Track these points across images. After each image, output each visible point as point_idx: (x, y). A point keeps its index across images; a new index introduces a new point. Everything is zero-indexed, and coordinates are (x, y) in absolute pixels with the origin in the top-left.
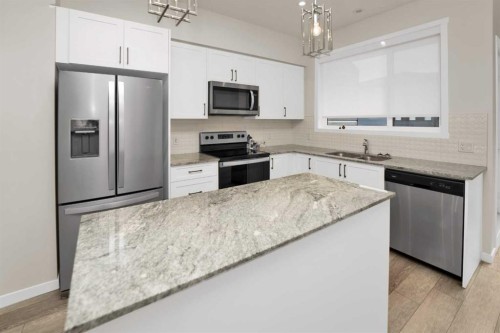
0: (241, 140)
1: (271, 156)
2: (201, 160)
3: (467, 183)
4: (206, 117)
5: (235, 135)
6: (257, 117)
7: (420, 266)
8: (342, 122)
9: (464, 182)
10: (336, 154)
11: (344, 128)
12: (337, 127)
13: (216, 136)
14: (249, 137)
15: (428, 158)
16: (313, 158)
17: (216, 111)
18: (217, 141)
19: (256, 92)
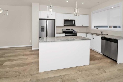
0: (72, 30)
1: (77, 34)
2: (63, 33)
3: (118, 40)
4: (63, 26)
5: (70, 29)
6: (75, 26)
7: (108, 58)
8: (97, 27)
9: (117, 40)
10: (95, 34)
11: (97, 28)
12: (96, 28)
13: (66, 29)
14: (74, 30)
15: (117, 35)
16: (88, 35)
17: (65, 25)
18: (66, 30)
19: (75, 21)
